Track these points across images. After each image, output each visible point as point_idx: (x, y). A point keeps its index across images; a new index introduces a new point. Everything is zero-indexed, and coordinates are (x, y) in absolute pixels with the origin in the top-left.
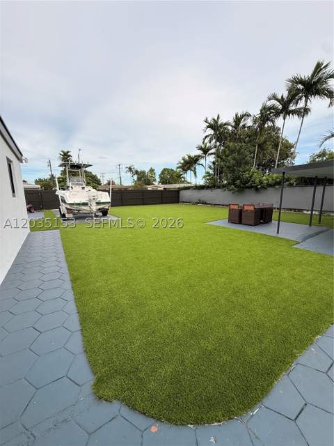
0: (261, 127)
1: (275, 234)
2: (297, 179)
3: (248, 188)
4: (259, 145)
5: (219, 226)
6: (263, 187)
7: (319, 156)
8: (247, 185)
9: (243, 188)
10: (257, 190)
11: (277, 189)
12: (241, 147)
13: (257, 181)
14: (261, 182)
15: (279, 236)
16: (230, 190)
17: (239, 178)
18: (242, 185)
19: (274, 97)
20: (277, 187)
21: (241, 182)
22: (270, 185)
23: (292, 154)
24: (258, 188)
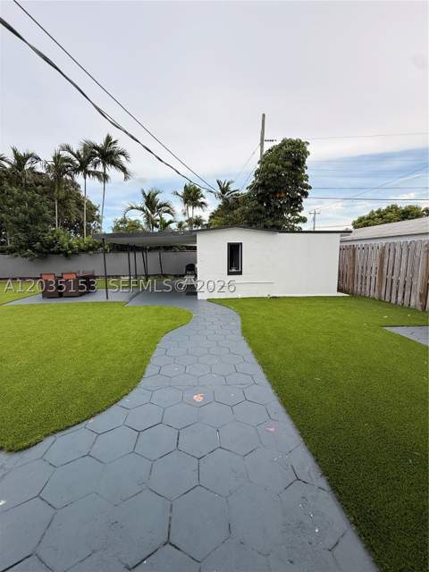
0: (58, 178)
1: (104, 300)
2: (110, 245)
3: (54, 253)
4: (59, 202)
5: (32, 305)
6: (74, 253)
7: (121, 223)
8: (52, 250)
9: (46, 253)
10: (67, 255)
11: (91, 255)
12: (34, 198)
13: (66, 244)
14: (71, 247)
15: (110, 300)
16: (26, 257)
17: (38, 239)
18: (44, 250)
19: (68, 149)
20: (91, 252)
21: (42, 245)
22: (82, 251)
23: (98, 216)
24: (68, 254)
